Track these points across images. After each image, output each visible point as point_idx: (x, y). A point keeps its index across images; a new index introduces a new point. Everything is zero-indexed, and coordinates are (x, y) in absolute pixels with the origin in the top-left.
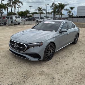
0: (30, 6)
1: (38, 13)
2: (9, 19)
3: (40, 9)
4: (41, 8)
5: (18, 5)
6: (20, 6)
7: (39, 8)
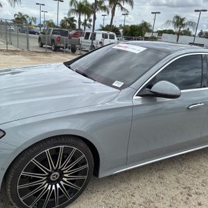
0: (153, 13)
1: (174, 33)
2: (88, 38)
3: (179, 22)
4: (182, 20)
5: (122, 8)
6: (125, 10)
7: (177, 17)
